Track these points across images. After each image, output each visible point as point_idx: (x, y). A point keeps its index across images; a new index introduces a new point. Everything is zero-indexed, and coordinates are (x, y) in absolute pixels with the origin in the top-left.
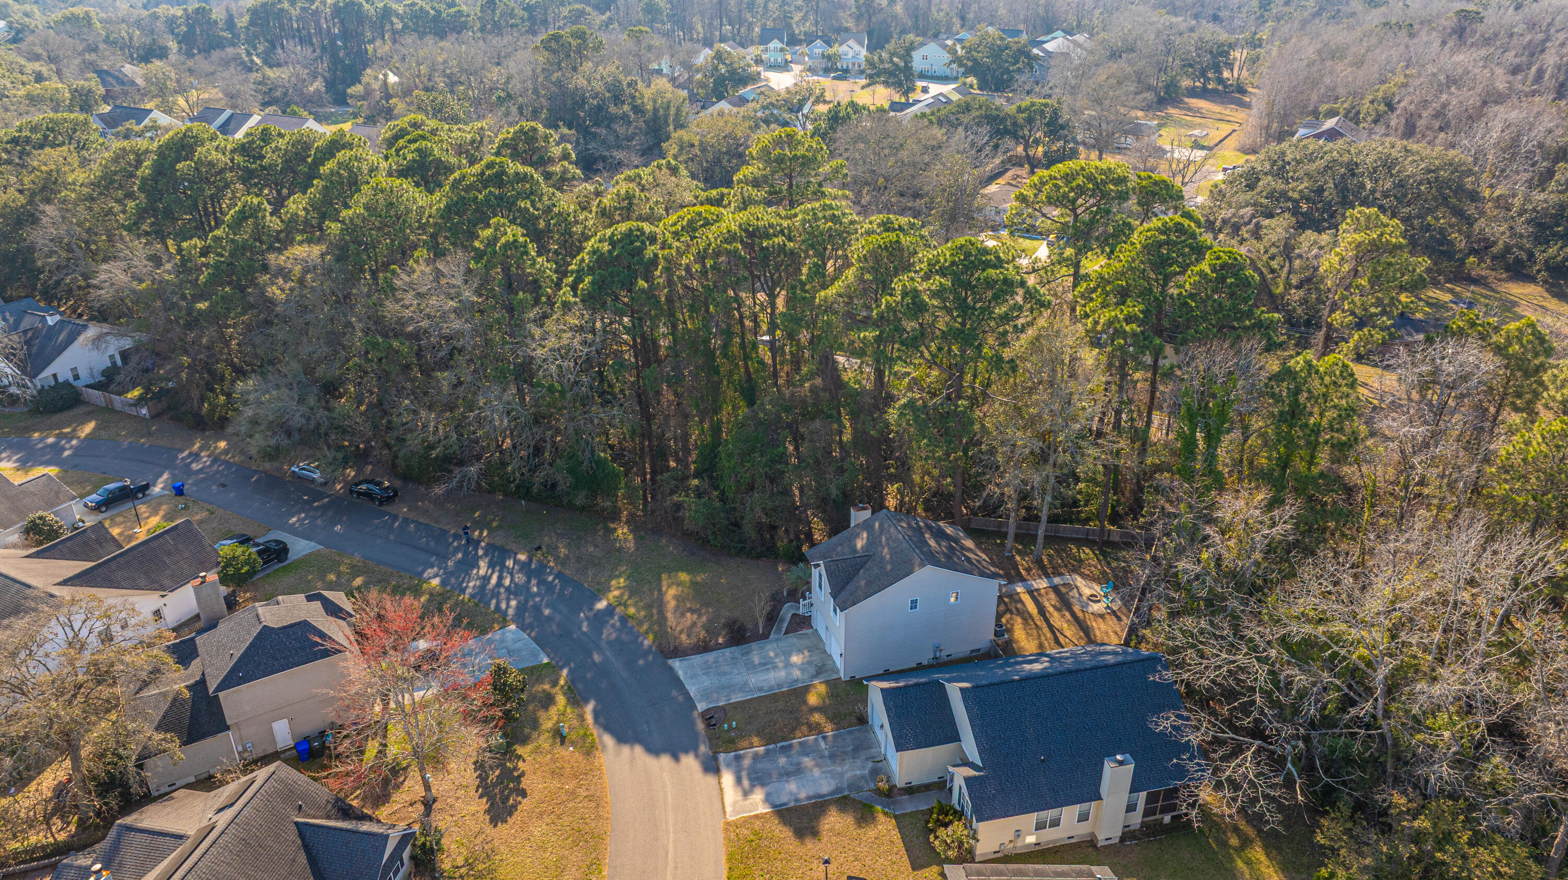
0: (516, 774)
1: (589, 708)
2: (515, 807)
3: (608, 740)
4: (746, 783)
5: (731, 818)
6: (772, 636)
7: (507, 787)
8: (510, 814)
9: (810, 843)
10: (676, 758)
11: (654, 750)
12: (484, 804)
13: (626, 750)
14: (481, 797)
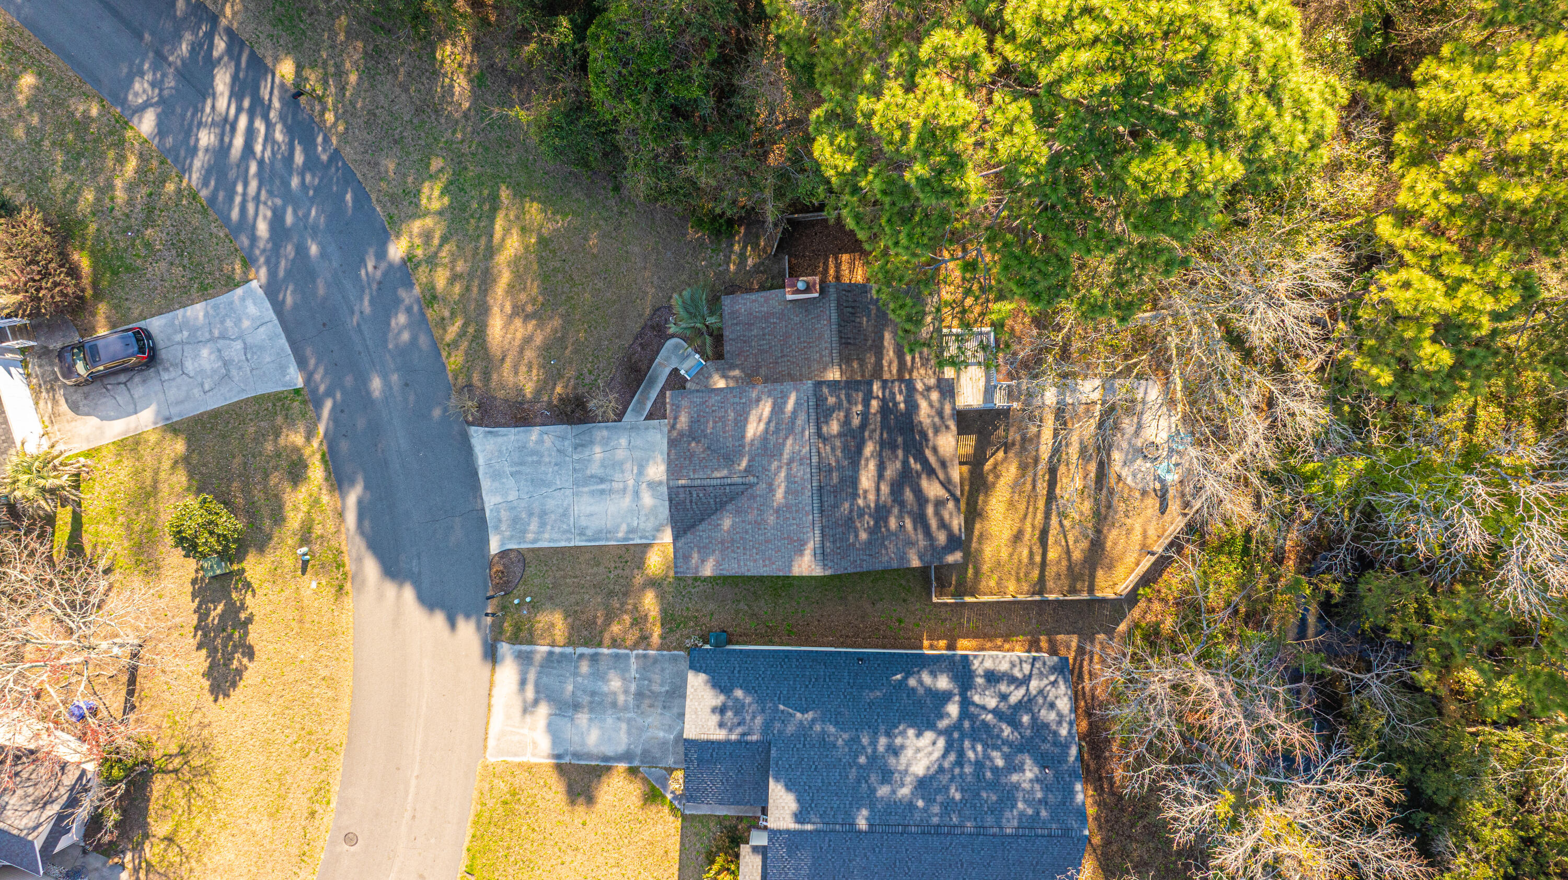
0: (243, 616)
1: (352, 499)
2: (239, 673)
3: (371, 568)
4: (530, 693)
5: (491, 759)
6: (628, 417)
7: (230, 637)
8: (234, 685)
9: (581, 809)
10: (452, 623)
11: (429, 601)
12: (201, 660)
13: (390, 589)
14: (199, 648)
